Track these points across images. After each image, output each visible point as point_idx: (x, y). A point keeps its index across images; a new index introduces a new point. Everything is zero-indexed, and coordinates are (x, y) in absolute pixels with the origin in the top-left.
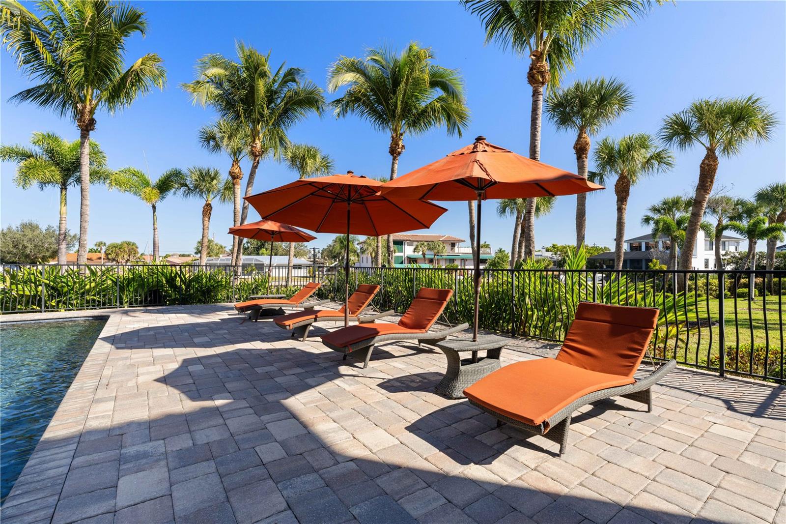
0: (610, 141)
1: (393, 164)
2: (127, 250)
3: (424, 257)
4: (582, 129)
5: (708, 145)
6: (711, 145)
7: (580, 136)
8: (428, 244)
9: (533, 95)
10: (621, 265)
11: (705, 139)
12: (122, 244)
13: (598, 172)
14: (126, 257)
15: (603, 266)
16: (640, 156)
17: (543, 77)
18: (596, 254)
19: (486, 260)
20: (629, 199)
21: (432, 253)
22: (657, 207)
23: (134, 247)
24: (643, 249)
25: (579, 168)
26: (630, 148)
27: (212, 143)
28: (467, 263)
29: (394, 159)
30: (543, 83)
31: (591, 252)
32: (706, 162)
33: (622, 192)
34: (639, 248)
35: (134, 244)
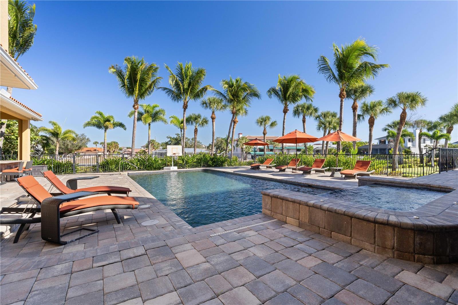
0: (366, 103)
1: (284, 116)
2: (114, 146)
3: (268, 148)
4: (355, 100)
5: (403, 108)
6: (404, 108)
7: (354, 103)
8: (270, 141)
9: (341, 101)
10: (371, 152)
11: (402, 106)
12: (112, 143)
13: (361, 114)
14: (114, 149)
15: (364, 152)
16: (378, 109)
17: (344, 96)
18: (361, 146)
19: (301, 149)
20: (374, 126)
21: (273, 146)
22: (390, 125)
23: (117, 144)
24: (387, 143)
25: (354, 115)
26: (374, 106)
27: (204, 105)
28: (290, 151)
29: (285, 114)
30: (344, 98)
31: (358, 145)
32: (402, 114)
33: (371, 123)
34: (385, 142)
35: (117, 143)
